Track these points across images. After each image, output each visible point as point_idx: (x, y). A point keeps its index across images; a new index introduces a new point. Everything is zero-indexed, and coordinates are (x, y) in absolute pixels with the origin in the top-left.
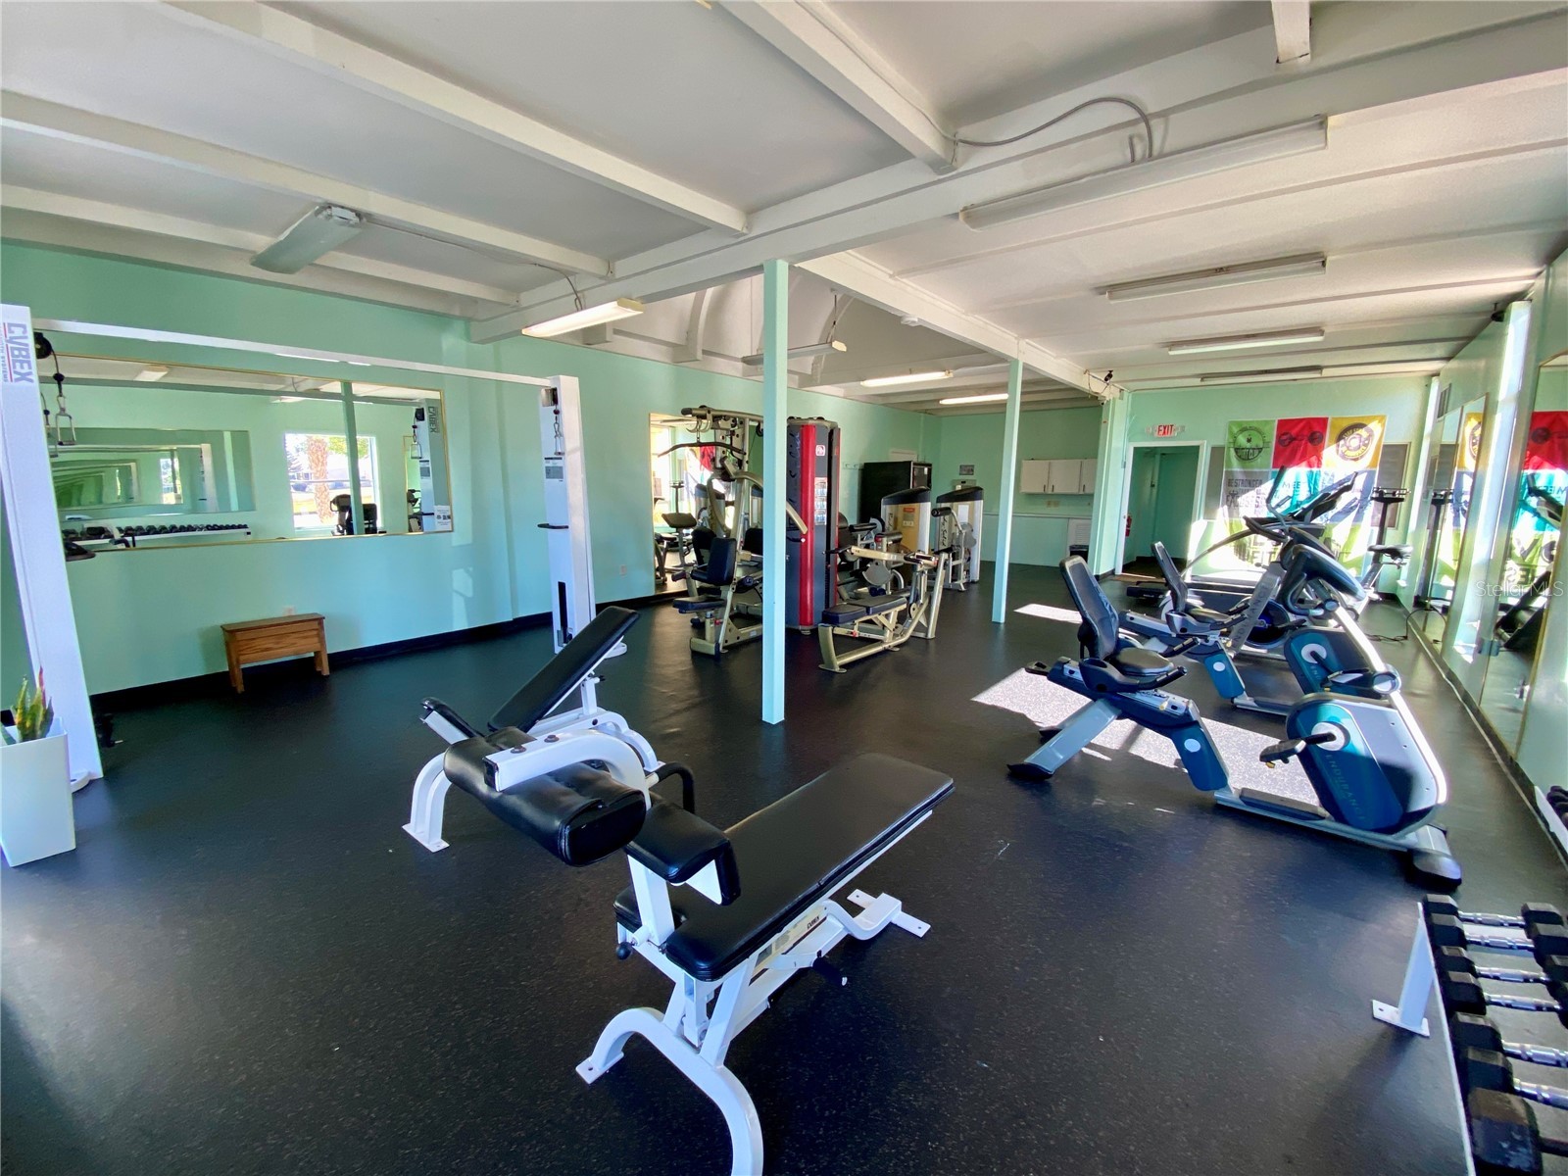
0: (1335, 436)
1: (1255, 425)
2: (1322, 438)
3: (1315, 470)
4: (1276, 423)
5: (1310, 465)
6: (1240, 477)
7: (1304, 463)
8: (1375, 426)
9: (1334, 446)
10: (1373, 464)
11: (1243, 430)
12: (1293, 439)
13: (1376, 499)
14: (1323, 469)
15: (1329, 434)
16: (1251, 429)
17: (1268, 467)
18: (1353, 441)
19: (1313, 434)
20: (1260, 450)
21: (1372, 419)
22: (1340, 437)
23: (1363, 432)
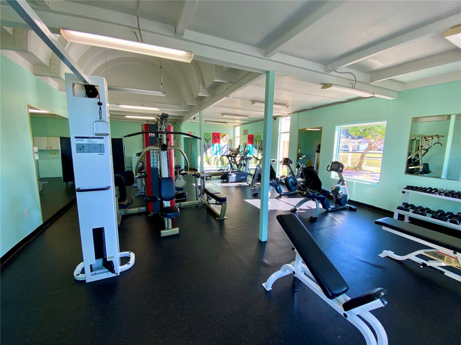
0: (222, 137)
1: (208, 134)
2: (220, 138)
3: (219, 144)
4: (212, 133)
5: (218, 143)
6: (207, 146)
7: (217, 143)
8: (227, 135)
9: (222, 139)
10: (228, 143)
11: (206, 134)
12: (215, 137)
13: (229, 150)
14: (221, 144)
15: (221, 137)
16: (207, 134)
17: (211, 143)
18: (224, 138)
19: (218, 136)
20: (210, 139)
21: (227, 134)
22: (223, 137)
23: (226, 136)
